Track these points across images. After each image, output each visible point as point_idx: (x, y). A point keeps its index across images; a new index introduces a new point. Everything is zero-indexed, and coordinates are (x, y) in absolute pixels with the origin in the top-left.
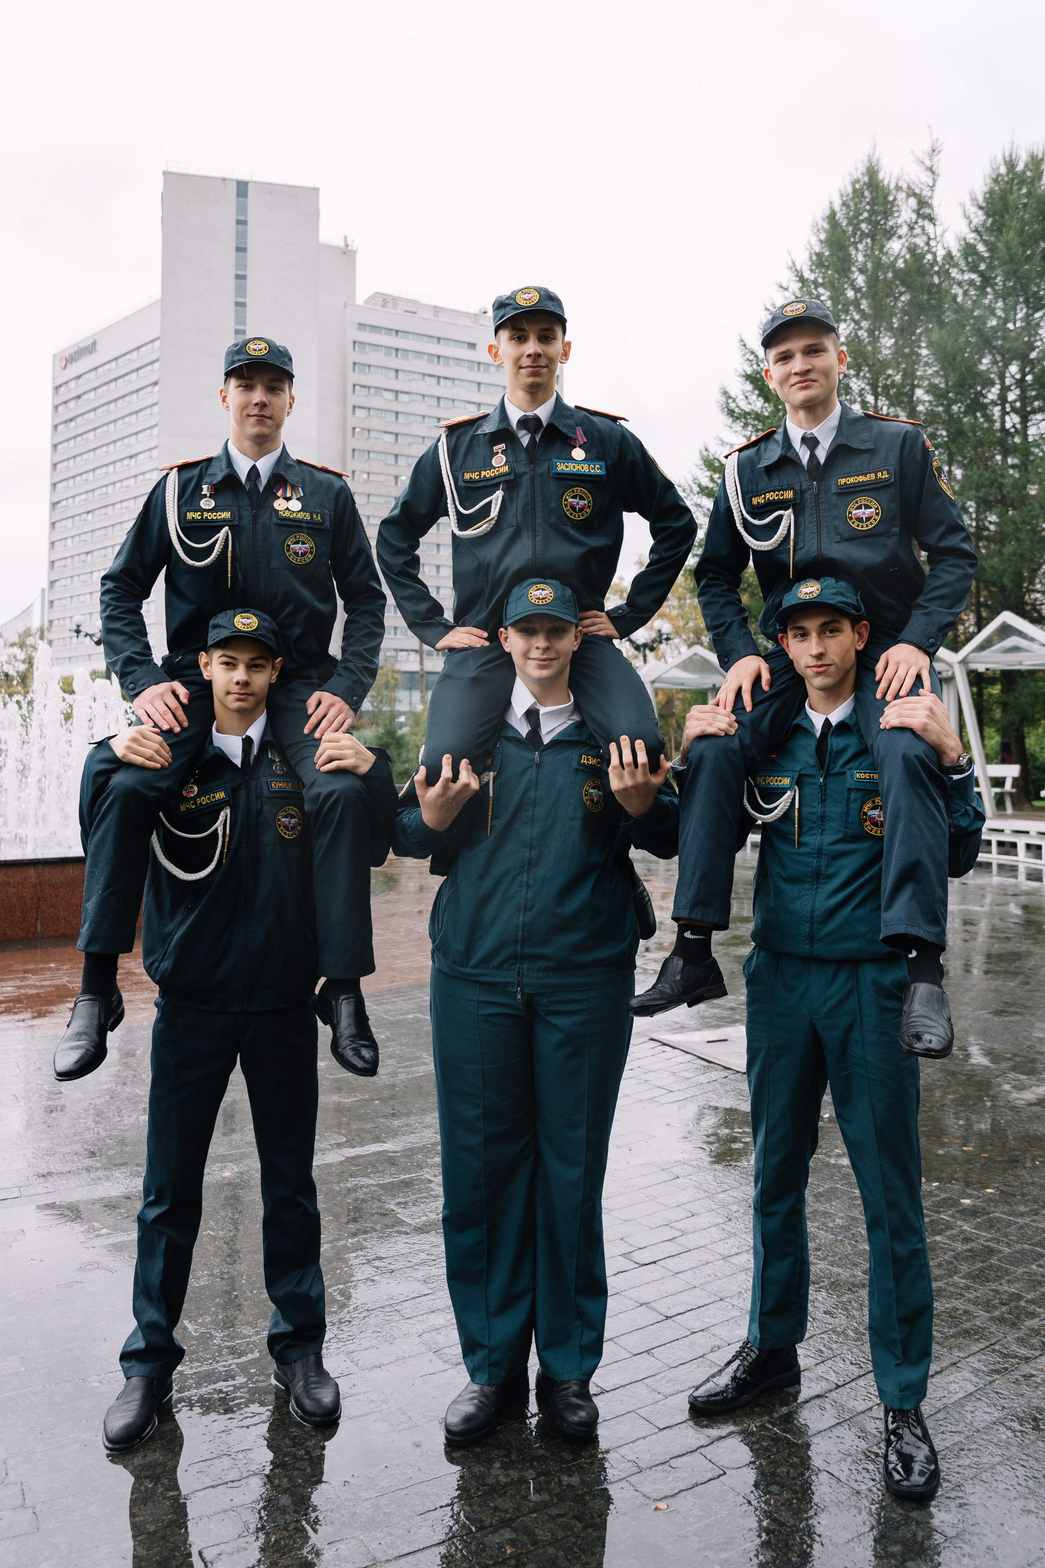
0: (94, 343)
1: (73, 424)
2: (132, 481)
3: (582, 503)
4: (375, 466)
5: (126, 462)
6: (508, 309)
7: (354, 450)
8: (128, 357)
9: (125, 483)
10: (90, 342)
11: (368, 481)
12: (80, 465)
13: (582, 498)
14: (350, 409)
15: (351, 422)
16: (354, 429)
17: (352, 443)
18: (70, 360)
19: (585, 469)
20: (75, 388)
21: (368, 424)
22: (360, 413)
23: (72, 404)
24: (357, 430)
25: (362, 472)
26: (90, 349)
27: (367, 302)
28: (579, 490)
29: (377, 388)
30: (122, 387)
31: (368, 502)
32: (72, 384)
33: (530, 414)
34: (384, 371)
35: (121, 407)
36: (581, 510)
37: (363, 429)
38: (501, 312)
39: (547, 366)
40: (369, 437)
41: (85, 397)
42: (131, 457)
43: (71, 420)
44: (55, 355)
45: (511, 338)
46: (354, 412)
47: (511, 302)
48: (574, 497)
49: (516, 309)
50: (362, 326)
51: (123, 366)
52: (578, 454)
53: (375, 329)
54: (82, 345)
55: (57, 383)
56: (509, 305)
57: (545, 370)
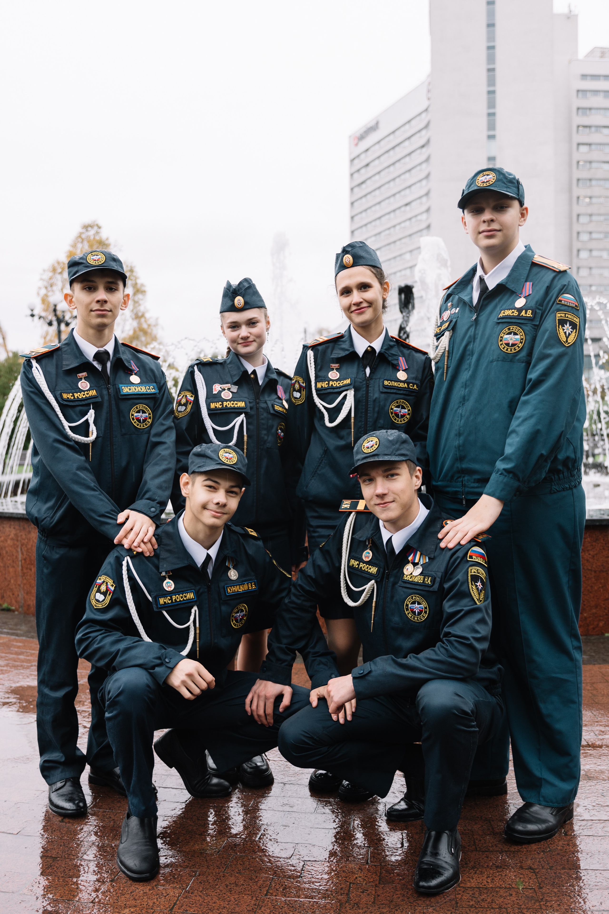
0: (377, 123)
1: (364, 186)
2: (408, 223)
3: (144, 415)
4: (596, 191)
5: (403, 209)
6: (80, 267)
7: (578, 180)
8: (402, 129)
9: (403, 225)
10: (373, 123)
11: (590, 204)
12: (371, 215)
13: (144, 412)
14: (575, 146)
15: (576, 156)
16: (578, 162)
17: (577, 174)
18: (362, 138)
19: (143, 389)
20: (365, 159)
21: (589, 157)
22: (584, 149)
23: (363, 171)
24: (581, 163)
25: (585, 197)
26: (373, 128)
27: (587, 56)
28: (141, 407)
29: (597, 127)
30: (399, 152)
31: (591, 221)
32: (363, 156)
33: (102, 349)
34: (602, 112)
35: (399, 168)
36: (144, 420)
37: (585, 162)
38: (75, 269)
39: (111, 311)
40: (590, 168)
41: (372, 164)
42: (407, 205)
43: (363, 183)
44: (350, 137)
45: (84, 288)
46: (578, 149)
47: (84, 261)
48: (138, 412)
49: (87, 267)
50: (584, 77)
51: (400, 136)
52: (135, 379)
53: (595, 77)
54: (369, 126)
55: (353, 157)
56: (82, 263)
57: (110, 313)
